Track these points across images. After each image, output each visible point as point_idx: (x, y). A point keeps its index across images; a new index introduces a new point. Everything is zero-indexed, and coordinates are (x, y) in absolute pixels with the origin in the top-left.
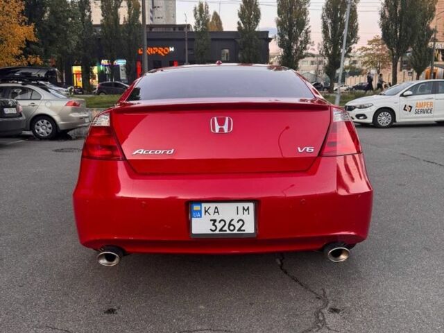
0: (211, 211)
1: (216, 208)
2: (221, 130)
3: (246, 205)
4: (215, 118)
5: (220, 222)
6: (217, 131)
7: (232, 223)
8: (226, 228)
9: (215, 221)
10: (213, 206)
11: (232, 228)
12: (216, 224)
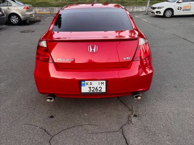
0: (89, 84)
1: (91, 83)
2: (93, 51)
3: (102, 82)
4: (90, 46)
5: (92, 88)
6: (91, 51)
7: (97, 88)
8: (95, 90)
9: (90, 88)
10: (89, 82)
11: (97, 90)
12: (91, 89)
